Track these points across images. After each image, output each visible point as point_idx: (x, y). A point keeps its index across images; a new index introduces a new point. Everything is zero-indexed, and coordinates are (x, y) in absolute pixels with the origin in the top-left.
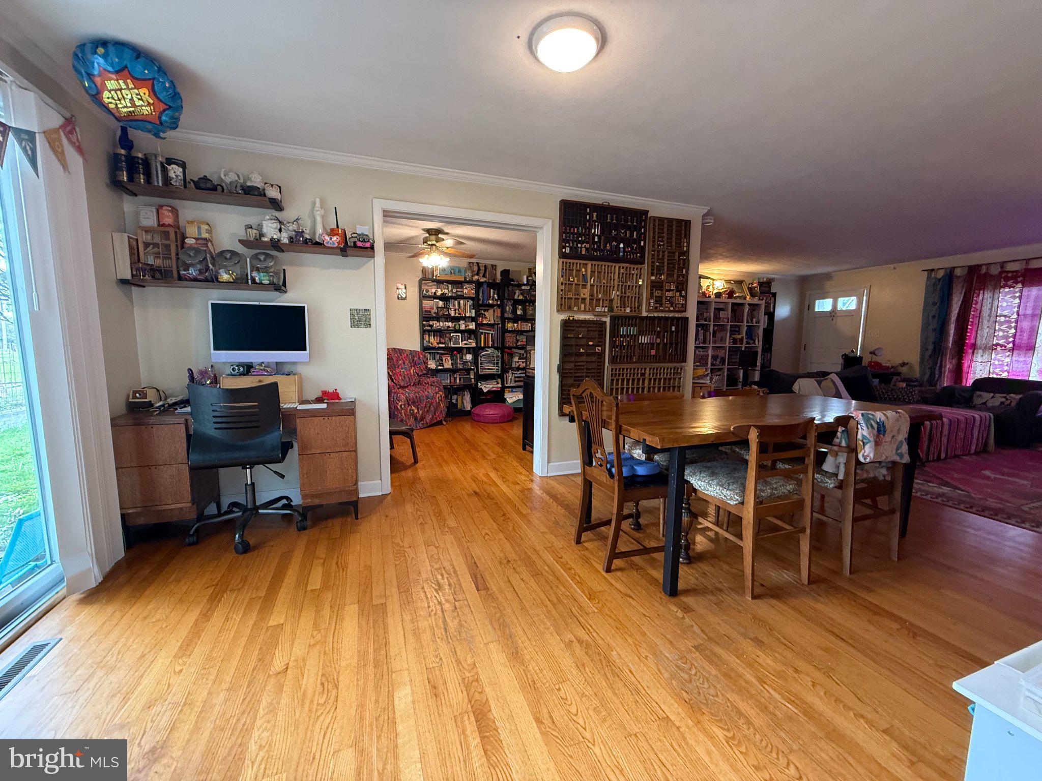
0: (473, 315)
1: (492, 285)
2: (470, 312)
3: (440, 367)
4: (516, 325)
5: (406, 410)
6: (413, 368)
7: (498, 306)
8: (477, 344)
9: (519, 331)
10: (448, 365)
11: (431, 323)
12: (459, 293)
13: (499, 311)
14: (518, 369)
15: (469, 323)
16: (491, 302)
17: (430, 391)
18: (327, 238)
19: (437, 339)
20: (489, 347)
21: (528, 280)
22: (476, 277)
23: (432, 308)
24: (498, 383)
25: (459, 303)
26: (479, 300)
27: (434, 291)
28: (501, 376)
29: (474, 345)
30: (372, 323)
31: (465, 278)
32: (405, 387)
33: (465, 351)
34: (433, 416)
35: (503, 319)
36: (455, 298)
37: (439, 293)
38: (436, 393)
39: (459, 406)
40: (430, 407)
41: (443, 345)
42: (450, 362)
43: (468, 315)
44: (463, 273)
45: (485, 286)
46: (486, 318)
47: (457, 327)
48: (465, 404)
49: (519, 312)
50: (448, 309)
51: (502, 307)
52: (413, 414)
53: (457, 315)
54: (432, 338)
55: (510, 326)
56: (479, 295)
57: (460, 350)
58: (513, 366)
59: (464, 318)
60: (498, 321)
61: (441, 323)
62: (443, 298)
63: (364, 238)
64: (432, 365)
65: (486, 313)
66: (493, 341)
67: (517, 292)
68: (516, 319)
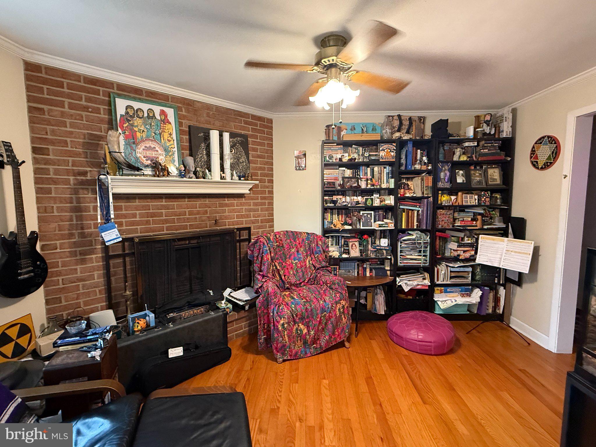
0: (392, 186)
1: (419, 144)
2: (388, 182)
3: (344, 256)
4: (453, 198)
5: (291, 331)
6: (309, 258)
7: (429, 172)
8: (395, 225)
9: (460, 206)
10: (355, 253)
11: (335, 198)
12: (373, 158)
13: (430, 178)
14: (456, 259)
15: (385, 197)
16: (418, 167)
17: (327, 298)
19: (342, 218)
20: (414, 230)
21: (475, 132)
22: (397, 135)
23: (336, 179)
24: (424, 279)
25: (373, 171)
26: (400, 165)
27: (339, 156)
28: (430, 270)
29: (392, 226)
31: (382, 137)
33: (378, 233)
34: (330, 337)
35: (436, 191)
36: (367, 165)
37: (346, 159)
38: (337, 303)
39: (368, 307)
40: (326, 324)
41: (350, 227)
42: (358, 250)
43: (384, 186)
44: (379, 130)
45: (410, 145)
46: (409, 189)
47: (369, 203)
48: (378, 306)
49: (460, 180)
50: (358, 179)
51: (434, 173)
53: (369, 186)
54: (335, 217)
55: (444, 199)
56: (400, 158)
57: (372, 233)
58: (447, 254)
59: (379, 191)
60: (428, 193)
61: (348, 198)
62: (352, 165)
64: (334, 252)
65: (409, 183)
66: (419, 221)
67: (458, 151)
68: (453, 190)
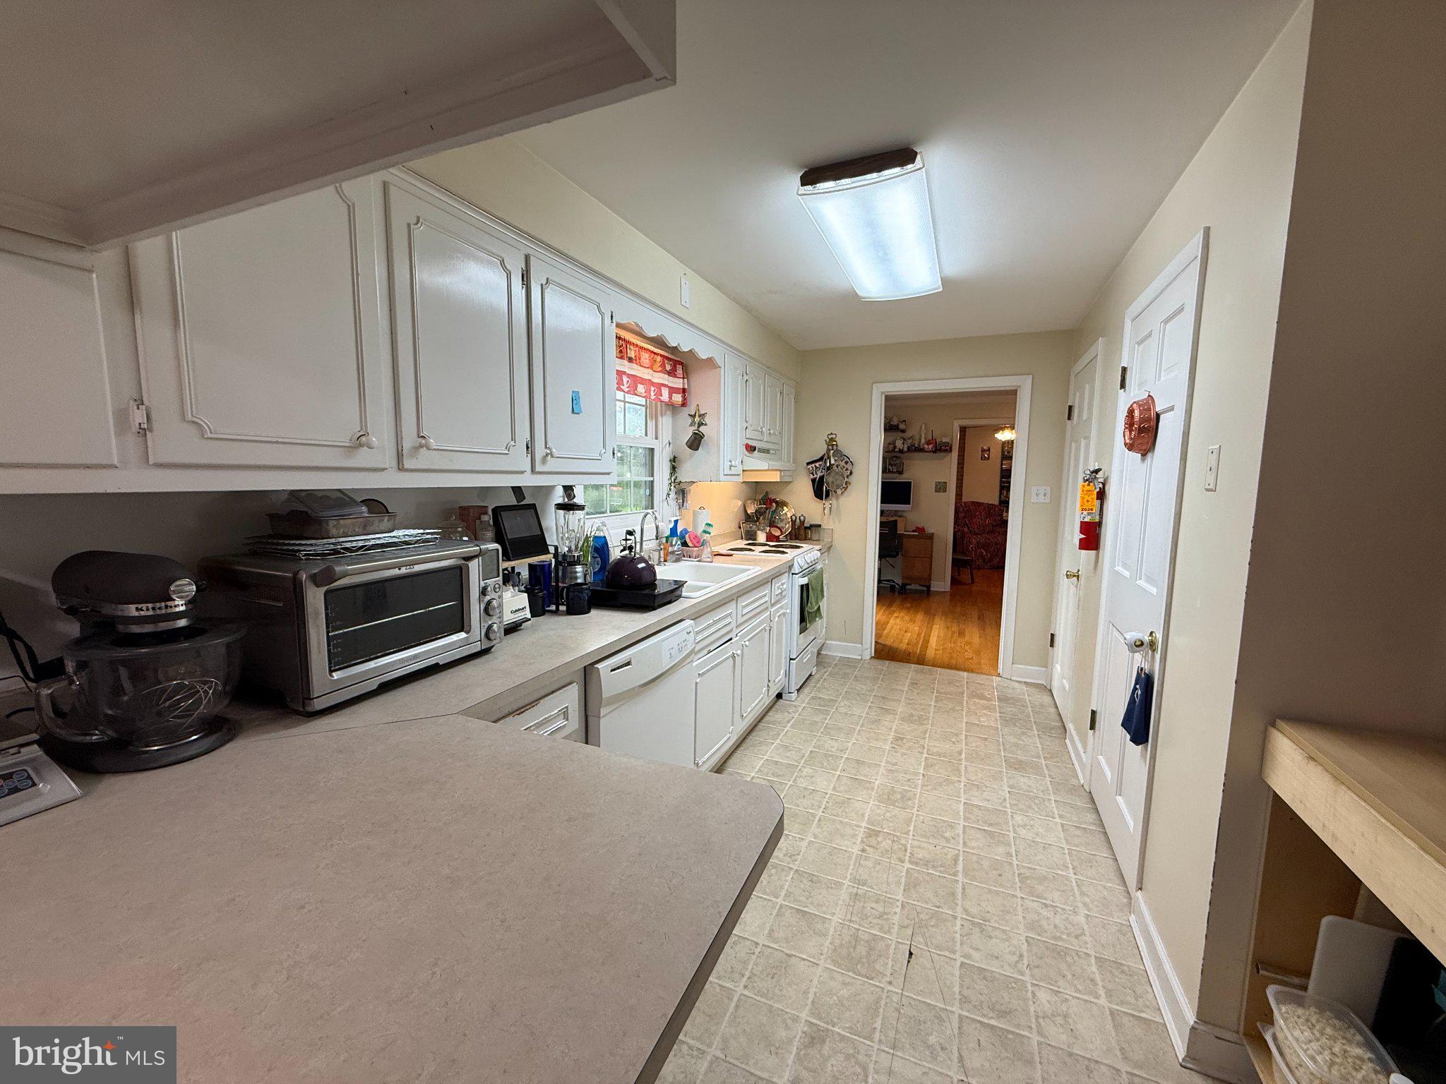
18: (926, 446)
30: (947, 490)
32: (976, 534)
52: (981, 555)
63: (947, 444)
